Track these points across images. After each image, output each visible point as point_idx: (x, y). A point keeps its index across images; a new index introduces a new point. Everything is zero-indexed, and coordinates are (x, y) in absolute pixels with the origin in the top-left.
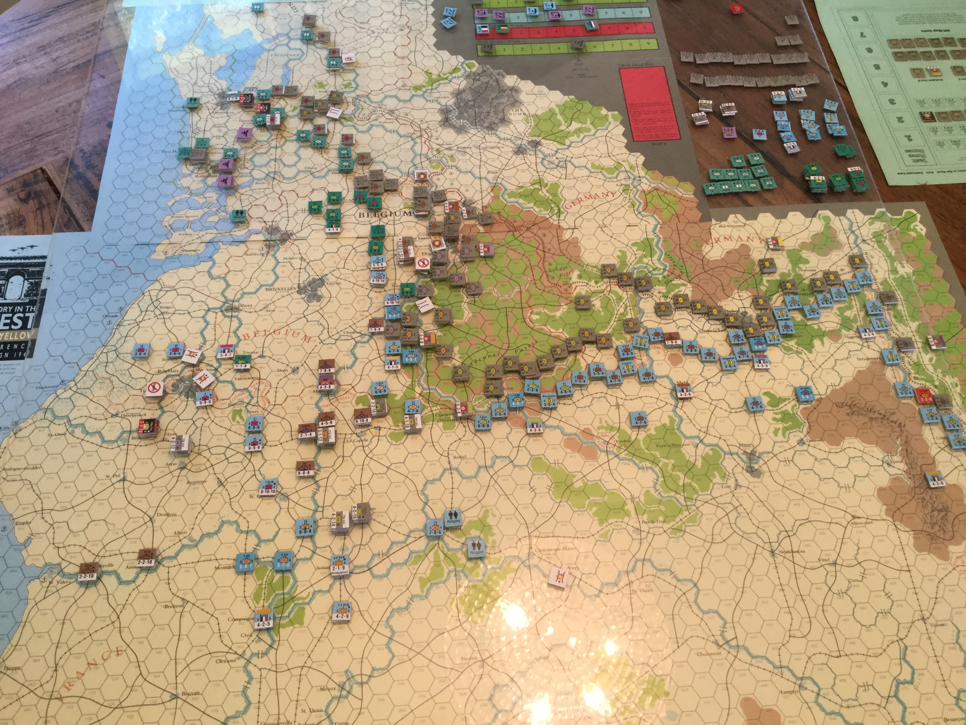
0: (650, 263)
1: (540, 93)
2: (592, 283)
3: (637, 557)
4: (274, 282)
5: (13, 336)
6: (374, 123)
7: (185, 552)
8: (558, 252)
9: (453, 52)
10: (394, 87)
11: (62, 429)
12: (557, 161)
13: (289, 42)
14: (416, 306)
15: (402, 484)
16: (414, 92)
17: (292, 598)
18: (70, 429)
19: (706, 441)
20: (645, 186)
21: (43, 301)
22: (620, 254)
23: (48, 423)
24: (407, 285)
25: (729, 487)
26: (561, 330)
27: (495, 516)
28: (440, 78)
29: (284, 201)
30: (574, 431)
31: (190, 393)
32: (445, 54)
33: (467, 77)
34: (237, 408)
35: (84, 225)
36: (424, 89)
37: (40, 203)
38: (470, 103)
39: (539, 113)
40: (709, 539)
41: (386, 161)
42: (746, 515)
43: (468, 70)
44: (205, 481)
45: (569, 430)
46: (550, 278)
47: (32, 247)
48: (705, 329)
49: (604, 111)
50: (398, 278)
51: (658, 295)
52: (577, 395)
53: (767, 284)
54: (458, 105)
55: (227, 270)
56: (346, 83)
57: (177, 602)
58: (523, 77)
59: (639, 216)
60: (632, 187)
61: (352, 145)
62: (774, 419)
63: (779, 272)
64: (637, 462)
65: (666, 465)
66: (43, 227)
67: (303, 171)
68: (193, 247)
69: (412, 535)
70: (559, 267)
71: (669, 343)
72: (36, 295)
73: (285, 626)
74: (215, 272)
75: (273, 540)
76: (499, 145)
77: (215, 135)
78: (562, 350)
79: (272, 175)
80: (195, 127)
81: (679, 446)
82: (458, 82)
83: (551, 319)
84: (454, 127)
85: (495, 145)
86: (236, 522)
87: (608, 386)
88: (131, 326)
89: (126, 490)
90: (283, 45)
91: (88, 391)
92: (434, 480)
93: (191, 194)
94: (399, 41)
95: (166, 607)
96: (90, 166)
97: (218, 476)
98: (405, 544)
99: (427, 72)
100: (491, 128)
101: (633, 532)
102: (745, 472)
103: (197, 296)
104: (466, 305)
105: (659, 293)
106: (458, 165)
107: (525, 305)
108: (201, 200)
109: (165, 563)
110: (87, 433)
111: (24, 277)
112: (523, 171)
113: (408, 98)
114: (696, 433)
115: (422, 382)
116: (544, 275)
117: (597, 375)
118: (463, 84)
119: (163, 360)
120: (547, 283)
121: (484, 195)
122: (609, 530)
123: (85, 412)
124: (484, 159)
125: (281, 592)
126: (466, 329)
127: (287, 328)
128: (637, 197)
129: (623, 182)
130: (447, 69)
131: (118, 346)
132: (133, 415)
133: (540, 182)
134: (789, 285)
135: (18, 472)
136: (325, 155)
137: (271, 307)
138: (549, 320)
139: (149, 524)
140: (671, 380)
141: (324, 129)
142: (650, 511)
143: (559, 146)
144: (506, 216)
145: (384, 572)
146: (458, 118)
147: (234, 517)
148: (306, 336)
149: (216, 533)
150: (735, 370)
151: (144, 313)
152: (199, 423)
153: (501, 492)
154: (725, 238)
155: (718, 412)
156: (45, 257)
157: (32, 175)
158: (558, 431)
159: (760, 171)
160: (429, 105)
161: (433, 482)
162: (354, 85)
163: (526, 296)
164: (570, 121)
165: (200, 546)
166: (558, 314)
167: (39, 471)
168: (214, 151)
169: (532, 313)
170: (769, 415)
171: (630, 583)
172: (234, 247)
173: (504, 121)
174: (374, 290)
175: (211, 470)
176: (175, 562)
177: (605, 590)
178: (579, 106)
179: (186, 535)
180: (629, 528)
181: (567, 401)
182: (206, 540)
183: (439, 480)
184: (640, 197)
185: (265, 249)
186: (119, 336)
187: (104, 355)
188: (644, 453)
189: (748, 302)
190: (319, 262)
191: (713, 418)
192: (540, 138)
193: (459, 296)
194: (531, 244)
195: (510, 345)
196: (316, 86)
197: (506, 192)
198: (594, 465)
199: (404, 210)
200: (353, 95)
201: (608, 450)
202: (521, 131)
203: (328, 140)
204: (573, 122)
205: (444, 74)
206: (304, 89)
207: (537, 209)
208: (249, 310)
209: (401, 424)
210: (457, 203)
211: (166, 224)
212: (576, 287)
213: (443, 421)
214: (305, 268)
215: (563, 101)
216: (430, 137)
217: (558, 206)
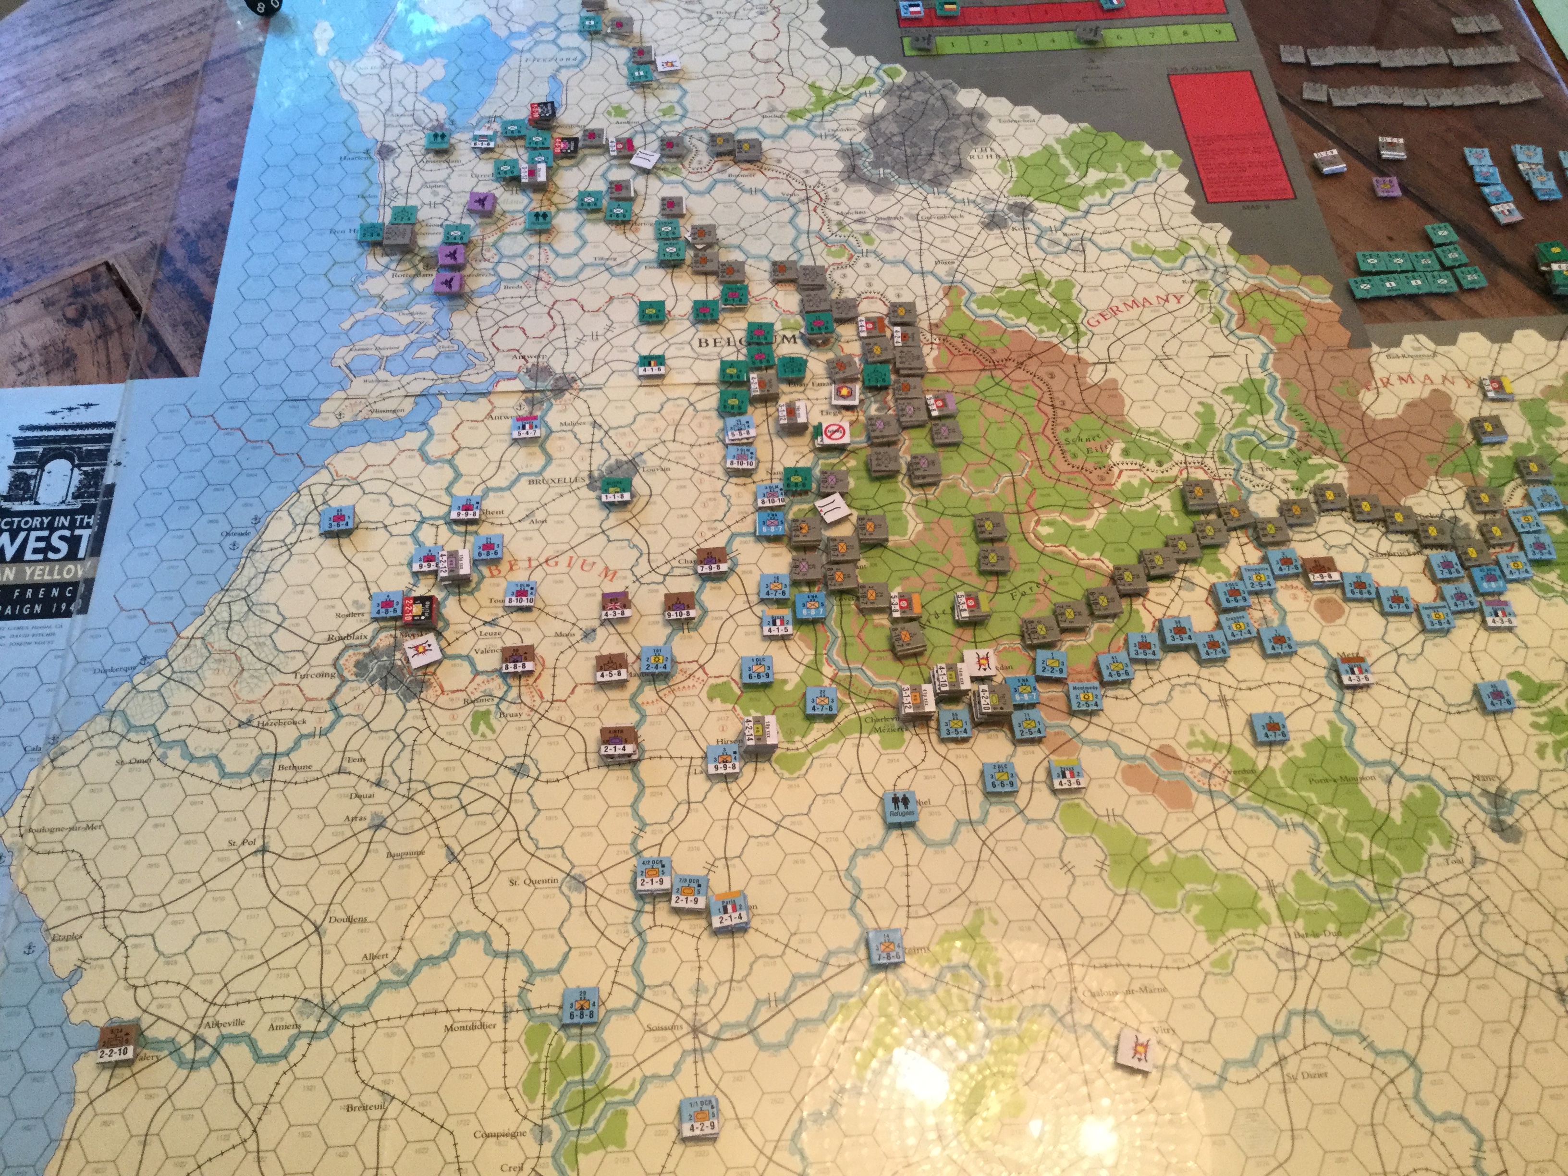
0: (1261, 425)
1: (1025, 118)
2: (1152, 464)
3: (1290, 1006)
4: (544, 468)
5: (51, 573)
6: (718, 176)
7: (385, 994)
8: (1080, 407)
9: (858, 51)
10: (754, 113)
11: (143, 752)
12: (1065, 241)
13: (558, 36)
14: (814, 510)
15: (807, 857)
16: (789, 121)
17: (601, 1091)
18: (159, 752)
19: (1407, 770)
20: (1238, 282)
21: (107, 508)
22: (1201, 409)
23: (117, 739)
24: (796, 471)
25: (1461, 862)
26: (1097, 555)
27: (996, 922)
28: (836, 96)
29: (558, 320)
30: (1140, 750)
31: (391, 679)
32: (844, 54)
33: (888, 93)
34: (482, 707)
35: (185, 364)
36: (808, 116)
37: (104, 326)
38: (896, 139)
39: (1026, 153)
40: (1431, 968)
41: (745, 245)
42: (1499, 917)
43: (888, 80)
44: (422, 853)
45: (1129, 748)
46: (1068, 455)
47: (88, 406)
48: (1382, 550)
49: (1147, 150)
50: (776, 457)
51: (1284, 487)
52: (1140, 678)
53: (1491, 466)
54: (873, 142)
55: (456, 447)
56: (664, 106)
57: (372, 1098)
58: (990, 92)
59: (1231, 337)
60: (1213, 285)
61: (682, 216)
62: (1535, 725)
63: (1511, 440)
64: (1273, 812)
65: (1333, 818)
66: (109, 369)
67: (592, 265)
68: (391, 404)
69: (833, 961)
70: (1084, 437)
71: (1315, 578)
72: (95, 495)
73: (588, 1149)
74: (433, 450)
75: (558, 970)
76: (954, 213)
77: (427, 201)
79: (534, 272)
80: (389, 187)
81: (1354, 780)
82: (871, 101)
84: (868, 182)
85: (946, 212)
86: (485, 934)
87: (1201, 662)
88: (277, 552)
89: (268, 872)
90: (548, 42)
91: (192, 676)
92: (870, 849)
93: (385, 307)
94: (759, 33)
95: (350, 1108)
96: (196, 259)
97: (447, 841)
98: (819, 979)
99: (812, 86)
100: (937, 182)
101: (1279, 955)
102: (1488, 831)
103: (400, 496)
104: (910, 507)
105: (1285, 481)
106: (879, 250)
107: (1023, 508)
108: (405, 319)
109: (346, 1018)
110: (192, 759)
111: (72, 461)
112: (1002, 259)
113: (780, 132)
114: (1385, 754)
115: (835, 657)
116: (1057, 451)
117: (1178, 642)
118: (881, 106)
119: (338, 616)
120: (1063, 467)
121: (931, 303)
122: (1229, 952)
123: (187, 718)
124: (927, 238)
125: (578, 1078)
126: (913, 554)
127: (571, 553)
128: (1224, 302)
129: (1195, 276)
130: (850, 78)
131: (250, 590)
132: (279, 723)
133: (1036, 277)
134: (1534, 467)
135: (58, 836)
136: (631, 236)
137: (540, 515)
138: (1074, 534)
139: (314, 939)
140: (1325, 651)
141: (628, 188)
142: (1308, 912)
143: (1068, 213)
144: (976, 342)
145: (781, 1037)
146: (875, 165)
147: (479, 924)
148: (607, 568)
149: (446, 957)
150: (1448, 631)
151: (299, 528)
152: (408, 738)
153: (1007, 876)
154: (1401, 378)
155: (1422, 710)
156: (111, 425)
157: (89, 275)
158: (1108, 751)
159: (1453, 256)
160: (818, 143)
161: (868, 852)
163: (1024, 490)
164: (1084, 167)
165: (415, 983)
166: (1090, 524)
167: (100, 833)
168: (423, 230)
169: (1038, 522)
170: (1523, 716)
171: (1281, 1061)
172: (468, 404)
173: (961, 169)
174: (734, 480)
175: (432, 829)
176: (366, 1017)
177: (1233, 1074)
178: (1100, 142)
179: (386, 961)
180: (1268, 947)
181: (1121, 692)
182: (425, 970)
183: (880, 848)
184: (1229, 303)
185: (526, 408)
186: (253, 571)
187: (224, 608)
188: (1285, 795)
189: (1458, 499)
190: (627, 430)
191: (1416, 725)
192: (1031, 199)
193: (895, 491)
194: (1026, 392)
195: (1001, 583)
196: (609, 113)
197: (974, 298)
198: (1187, 819)
199: (782, 333)
200: (679, 128)
201: (1213, 788)
202: (993, 187)
203: (636, 209)
204: (1091, 170)
205: (844, 89)
206: (588, 118)
207: (1034, 328)
208: (498, 521)
209: (797, 738)
210: (880, 319)
211: (340, 362)
212: (1121, 472)
213: (879, 731)
214: (601, 442)
215: (1069, 133)
216: (823, 202)
217: (1073, 322)
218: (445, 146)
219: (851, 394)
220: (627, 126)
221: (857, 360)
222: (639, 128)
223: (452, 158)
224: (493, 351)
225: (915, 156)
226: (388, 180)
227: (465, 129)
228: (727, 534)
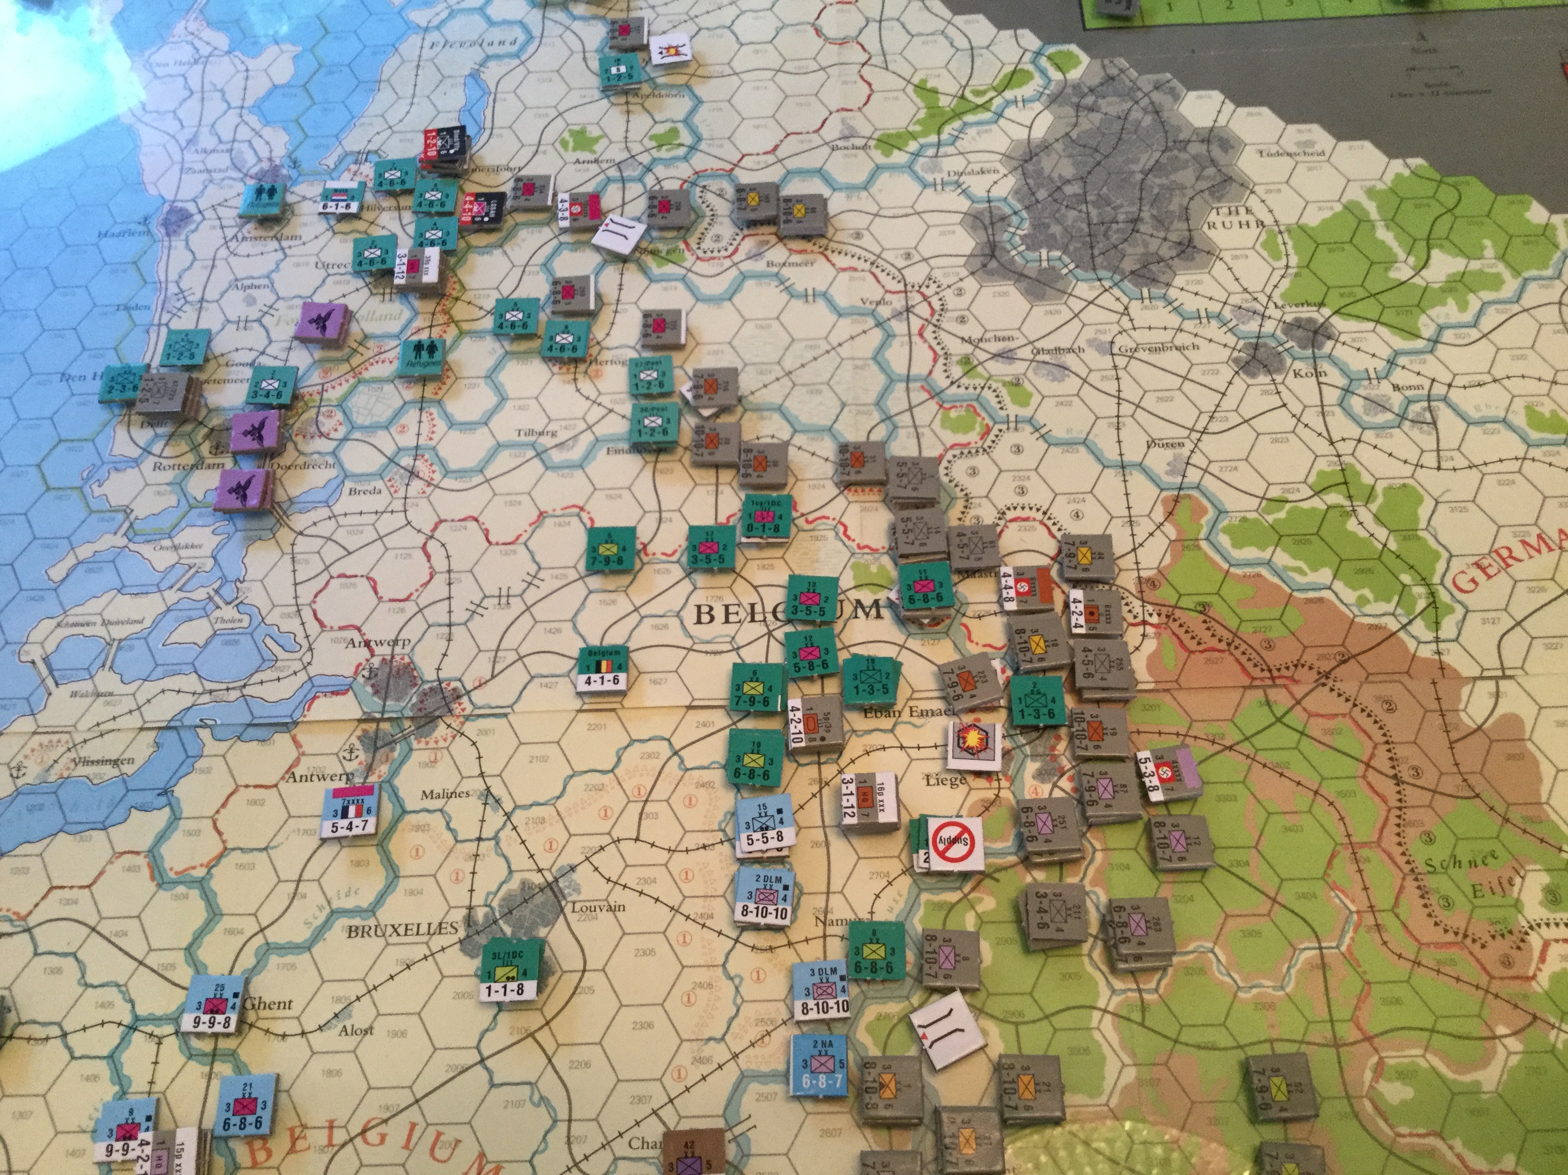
1: (1306, 148)
4: (381, 898)
6: (748, 266)
8: (1450, 784)
9: (1004, 20)
10: (816, 140)
12: (1396, 400)
16: (878, 156)
24: (872, 930)
28: (963, 107)
29: (439, 561)
32: (979, 27)
33: (1055, 100)
36: (913, 146)
38: (1069, 190)
39: (1313, 219)
41: (791, 405)
43: (1056, 75)
46: (1433, 900)
49: (1537, 213)
50: (837, 889)
54: (1027, 196)
55: (218, 848)
56: (660, 129)
58: (1240, 96)
61: (678, 347)
67: (511, 445)
68: (109, 747)
70: (1464, 855)
74: (175, 854)
76: (1182, 339)
77: (233, 316)
79: (406, 461)
80: (173, 289)
82: (1025, 116)
83: (1461, 1104)
84: (1019, 276)
85: (1165, 337)
93: (132, 533)
99: (921, 88)
100: (1147, 276)
103: (100, 962)
104: (1107, 1025)
106: (1041, 418)
107: (1348, 1032)
108: (162, 559)
112: (1276, 437)
113: (860, 178)
116: (1410, 884)
118: (1043, 125)
121: (1141, 533)
124: (1131, 392)
127: (413, 1114)
130: (987, 74)
133: (1345, 480)
136: (585, 386)
137: (361, 1015)
138: (1455, 1106)
141: (585, 291)
143: (1400, 343)
144: (1233, 623)
146: (1032, 243)
148: (482, 1155)
160: (930, 199)
162: (686, 137)
163: (1345, 986)
164: (1422, 247)
168: (221, 374)
169: (1379, 1070)
172: (253, 748)
173: (1191, 250)
174: (749, 937)
178: (1449, 197)
185: (362, 756)
190: (547, 811)
192: (1326, 311)
193: (1076, 976)
194: (1338, 742)
196: (564, 144)
197: (1224, 523)
199: (854, 595)
200: (684, 171)
202: (1255, 286)
203: (599, 332)
204: (1435, 253)
205: (978, 93)
206: (527, 152)
207: (1350, 596)
208: (279, 1027)
210: (1044, 571)
211: (35, 653)
212: (1546, 945)
214: (496, 838)
215: (1389, 177)
216: (937, 314)
217: (1425, 582)
218: (275, 211)
219: (985, 745)
220: (594, 169)
221: (997, 664)
222: (613, 173)
223: (287, 231)
224: (313, 627)
225: (1107, 223)
226: (173, 276)
227: (315, 174)
228: (731, 1073)
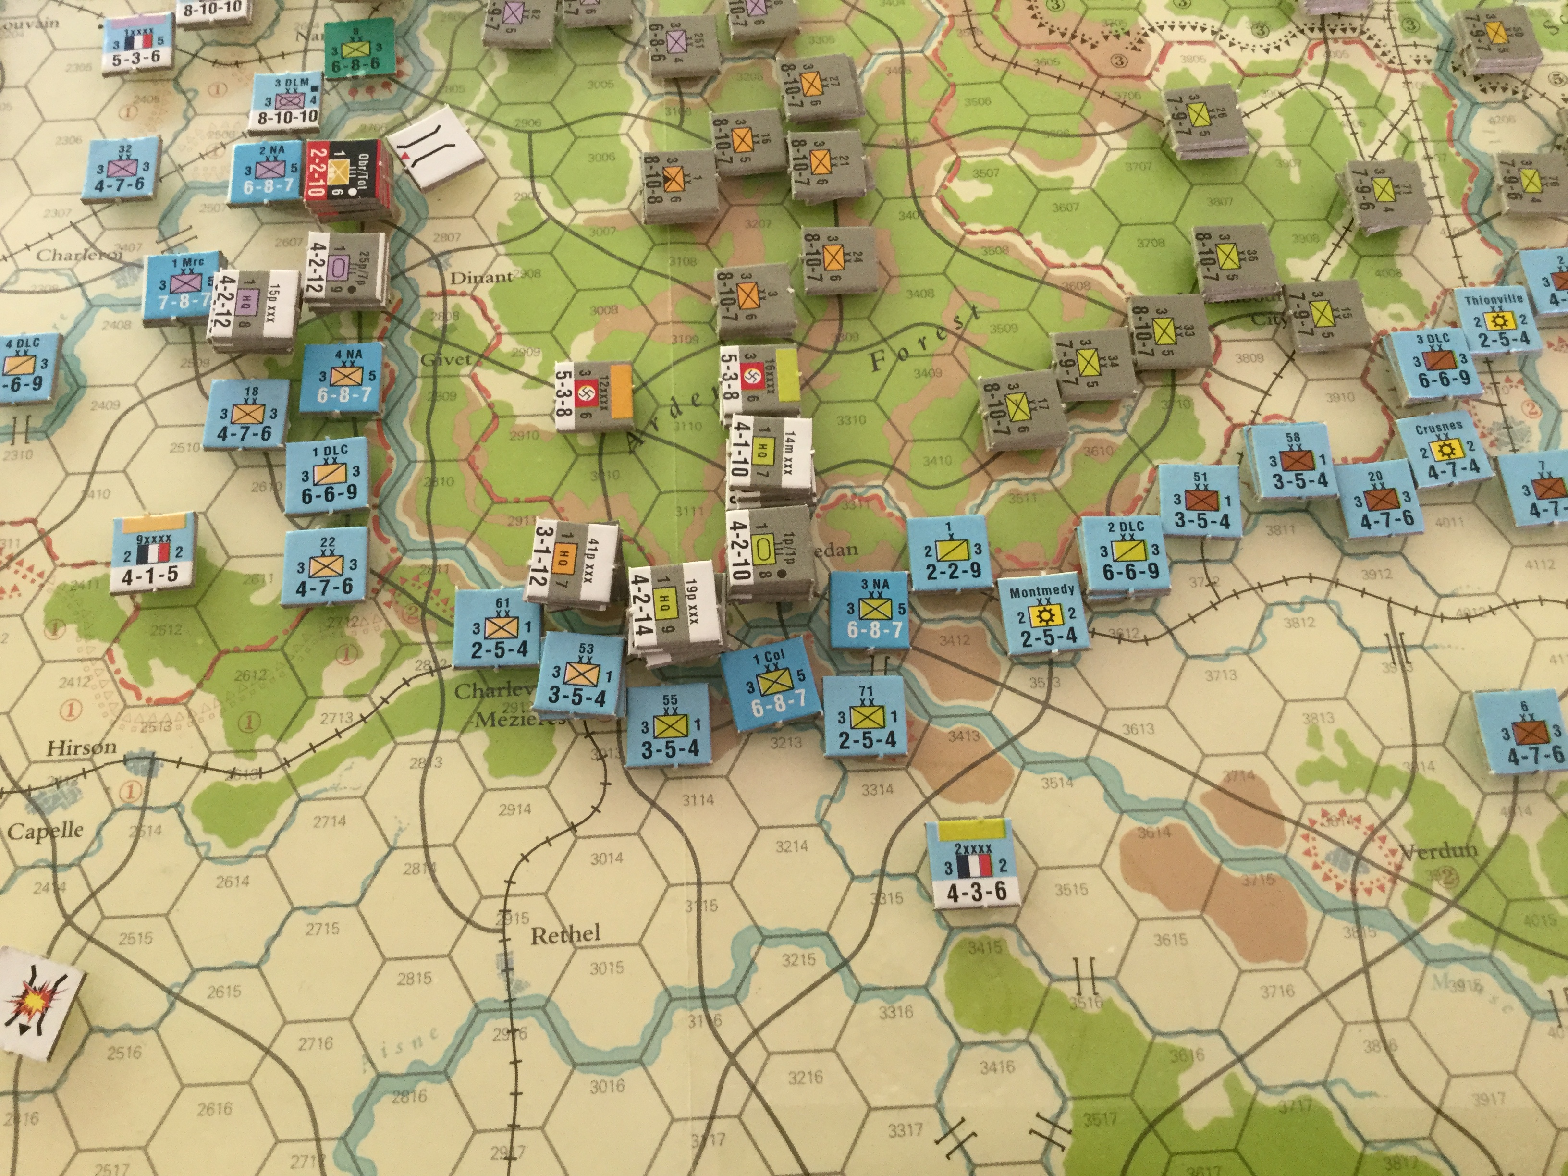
2: (1242, 31)
15: (240, 1096)
26: (1095, 255)
30: (1176, 788)
45: (1144, 780)
52: (1186, 586)
64: (1520, 971)
78: (1108, 362)
83: (1045, 201)
87: (1345, 544)
92: (419, 1072)
104: (639, 126)
115: (401, 517)
117: (1288, 493)
120: (1026, 32)
126: (634, 248)
138: (1039, 202)
158: (1088, 785)
161: (407, 1083)
166: (1083, 174)
169: (954, 170)
181: (1135, 623)
183: (444, 1072)
188: (1552, 920)
195: (849, 327)
198: (1289, 991)
201: (1363, 899)
209: (265, 741)
212: (1167, 47)
213: (490, 721)
